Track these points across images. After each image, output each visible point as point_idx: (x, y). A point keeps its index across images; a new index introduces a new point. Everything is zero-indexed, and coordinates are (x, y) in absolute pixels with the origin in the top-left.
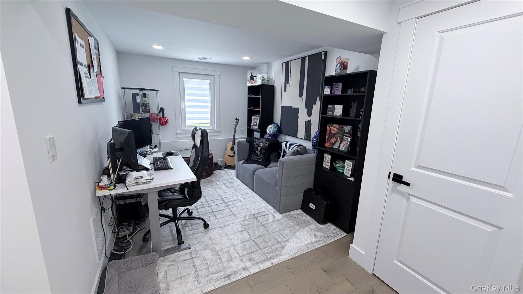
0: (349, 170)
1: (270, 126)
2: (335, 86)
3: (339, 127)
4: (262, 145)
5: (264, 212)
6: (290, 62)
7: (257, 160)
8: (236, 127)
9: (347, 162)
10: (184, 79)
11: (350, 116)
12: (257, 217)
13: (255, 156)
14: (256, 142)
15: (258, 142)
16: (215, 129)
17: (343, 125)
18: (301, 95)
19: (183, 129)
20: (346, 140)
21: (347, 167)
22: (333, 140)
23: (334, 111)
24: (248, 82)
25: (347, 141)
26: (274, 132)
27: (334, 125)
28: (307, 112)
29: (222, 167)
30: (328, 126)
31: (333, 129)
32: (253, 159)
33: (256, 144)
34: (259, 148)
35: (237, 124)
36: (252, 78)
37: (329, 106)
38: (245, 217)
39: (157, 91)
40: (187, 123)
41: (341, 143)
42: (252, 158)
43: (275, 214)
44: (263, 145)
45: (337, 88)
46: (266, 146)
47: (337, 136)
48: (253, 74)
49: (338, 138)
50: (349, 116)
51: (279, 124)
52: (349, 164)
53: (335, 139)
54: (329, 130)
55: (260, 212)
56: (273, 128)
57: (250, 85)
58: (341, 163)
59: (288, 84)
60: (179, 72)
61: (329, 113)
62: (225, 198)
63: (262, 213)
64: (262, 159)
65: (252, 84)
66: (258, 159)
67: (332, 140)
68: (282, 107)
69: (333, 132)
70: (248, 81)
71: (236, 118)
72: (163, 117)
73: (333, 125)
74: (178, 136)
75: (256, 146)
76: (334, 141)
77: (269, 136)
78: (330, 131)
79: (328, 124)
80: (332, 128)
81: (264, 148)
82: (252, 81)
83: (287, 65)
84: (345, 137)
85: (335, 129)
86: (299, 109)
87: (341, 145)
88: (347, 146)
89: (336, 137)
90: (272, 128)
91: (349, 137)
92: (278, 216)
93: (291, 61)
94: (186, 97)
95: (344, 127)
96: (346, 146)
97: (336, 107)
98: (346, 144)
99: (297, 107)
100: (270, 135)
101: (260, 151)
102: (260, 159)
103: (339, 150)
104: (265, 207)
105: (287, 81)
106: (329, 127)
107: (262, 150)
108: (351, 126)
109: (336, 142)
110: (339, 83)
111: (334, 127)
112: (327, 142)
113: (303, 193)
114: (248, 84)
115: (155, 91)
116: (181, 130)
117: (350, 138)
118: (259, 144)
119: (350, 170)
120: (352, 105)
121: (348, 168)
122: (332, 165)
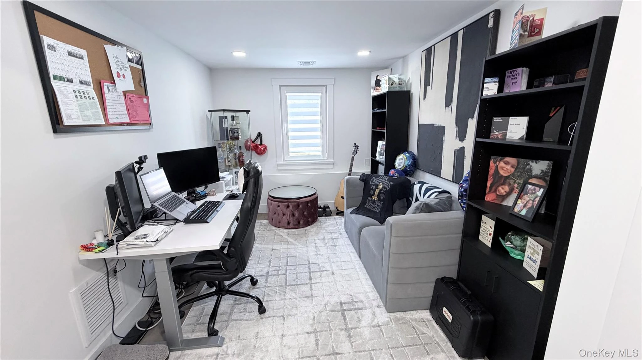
0: (535, 262)
1: (401, 157)
2: (510, 77)
3: (518, 163)
4: (381, 186)
5: (362, 301)
6: (433, 47)
7: (372, 209)
8: (353, 157)
9: (531, 243)
10: (287, 94)
11: (545, 139)
12: (345, 310)
13: (370, 203)
14: (374, 181)
15: (377, 181)
16: (327, 160)
17: (528, 160)
18: (448, 103)
19: (285, 159)
20: (532, 193)
21: (531, 253)
22: (503, 190)
23: (507, 130)
24: (372, 91)
25: (533, 196)
26: (406, 166)
27: (507, 159)
28: (458, 132)
29: (332, 213)
30: (491, 161)
31: (504, 167)
32: (367, 207)
33: (374, 185)
34: (377, 191)
35: (355, 153)
36: (378, 83)
37: (496, 120)
38: (325, 306)
39: (248, 112)
40: (290, 152)
41: (519, 199)
42: (365, 206)
43: (378, 311)
44: (383, 187)
45: (514, 81)
46: (386, 189)
47: (512, 182)
48: (379, 78)
49: (516, 185)
50: (540, 140)
51: (415, 153)
52: (536, 249)
53: (507, 188)
54: (494, 168)
55: (355, 300)
56: (405, 160)
57: (375, 93)
58: (517, 241)
59: (429, 85)
60: (280, 86)
61: (496, 134)
62: (313, 265)
63: (356, 304)
64: (379, 210)
65: (378, 92)
66: (374, 208)
67: (500, 188)
68: (420, 126)
69: (504, 173)
70: (373, 88)
71: (355, 144)
72: (261, 144)
73: (504, 159)
74: (280, 168)
75: (373, 187)
76: (505, 192)
77: (396, 173)
78: (497, 171)
79: (492, 157)
80: (502, 164)
81: (384, 191)
82: (378, 88)
83: (429, 52)
84: (530, 186)
85: (509, 167)
86: (444, 127)
87: (518, 202)
88: (533, 206)
89: (510, 184)
90: (403, 160)
91: (540, 187)
92: (383, 316)
93: (434, 45)
94: (290, 118)
95: (531, 163)
96: (529, 205)
97: (513, 120)
98: (531, 202)
99: (442, 124)
100: (397, 171)
101: (378, 196)
102: (377, 209)
103: (512, 213)
104: (367, 292)
105: (427, 81)
106: (495, 163)
107: (381, 195)
108: (548, 162)
109: (508, 194)
110: (520, 70)
111: (507, 163)
112: (490, 191)
113: (434, 284)
114: (372, 93)
115: (246, 113)
116: (284, 161)
117: (542, 190)
118: (378, 185)
119: (537, 262)
120: (551, 115)
121: (532, 257)
122: (495, 241)
